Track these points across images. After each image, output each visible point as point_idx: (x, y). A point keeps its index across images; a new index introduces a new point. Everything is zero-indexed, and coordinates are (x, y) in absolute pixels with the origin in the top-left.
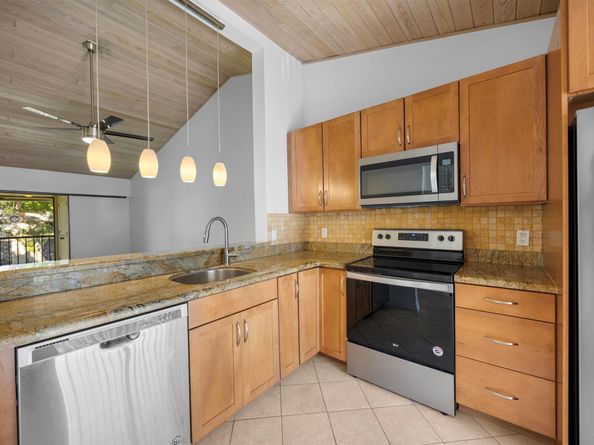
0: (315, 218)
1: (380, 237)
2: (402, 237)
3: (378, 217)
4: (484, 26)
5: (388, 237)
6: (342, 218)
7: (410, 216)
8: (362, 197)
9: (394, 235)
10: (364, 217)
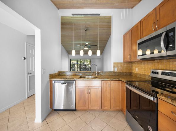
0: (134, 64)
3: (156, 64)
6: (142, 64)
7: (171, 63)
8: (138, 56)
10: (150, 64)
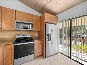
1: (18, 36)
2: (22, 36)
4: (34, 9)
5: (20, 36)
7: (23, 32)
8: (16, 28)
9: (21, 35)
